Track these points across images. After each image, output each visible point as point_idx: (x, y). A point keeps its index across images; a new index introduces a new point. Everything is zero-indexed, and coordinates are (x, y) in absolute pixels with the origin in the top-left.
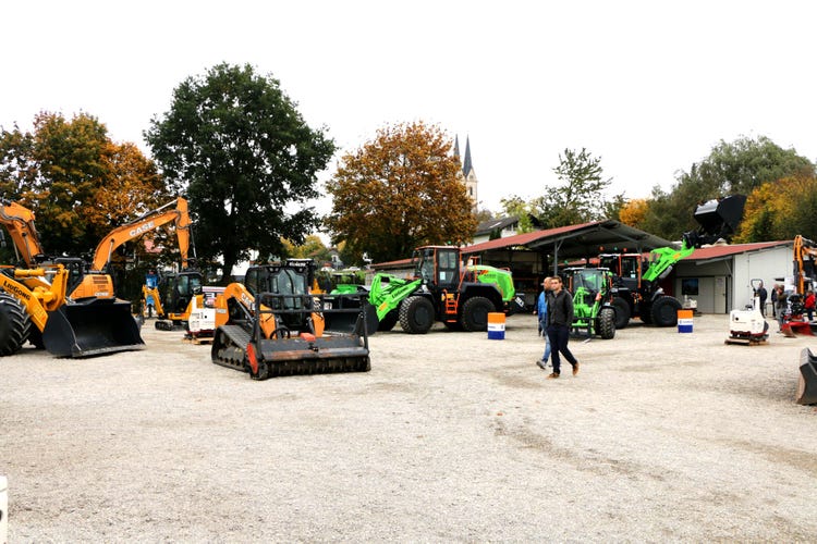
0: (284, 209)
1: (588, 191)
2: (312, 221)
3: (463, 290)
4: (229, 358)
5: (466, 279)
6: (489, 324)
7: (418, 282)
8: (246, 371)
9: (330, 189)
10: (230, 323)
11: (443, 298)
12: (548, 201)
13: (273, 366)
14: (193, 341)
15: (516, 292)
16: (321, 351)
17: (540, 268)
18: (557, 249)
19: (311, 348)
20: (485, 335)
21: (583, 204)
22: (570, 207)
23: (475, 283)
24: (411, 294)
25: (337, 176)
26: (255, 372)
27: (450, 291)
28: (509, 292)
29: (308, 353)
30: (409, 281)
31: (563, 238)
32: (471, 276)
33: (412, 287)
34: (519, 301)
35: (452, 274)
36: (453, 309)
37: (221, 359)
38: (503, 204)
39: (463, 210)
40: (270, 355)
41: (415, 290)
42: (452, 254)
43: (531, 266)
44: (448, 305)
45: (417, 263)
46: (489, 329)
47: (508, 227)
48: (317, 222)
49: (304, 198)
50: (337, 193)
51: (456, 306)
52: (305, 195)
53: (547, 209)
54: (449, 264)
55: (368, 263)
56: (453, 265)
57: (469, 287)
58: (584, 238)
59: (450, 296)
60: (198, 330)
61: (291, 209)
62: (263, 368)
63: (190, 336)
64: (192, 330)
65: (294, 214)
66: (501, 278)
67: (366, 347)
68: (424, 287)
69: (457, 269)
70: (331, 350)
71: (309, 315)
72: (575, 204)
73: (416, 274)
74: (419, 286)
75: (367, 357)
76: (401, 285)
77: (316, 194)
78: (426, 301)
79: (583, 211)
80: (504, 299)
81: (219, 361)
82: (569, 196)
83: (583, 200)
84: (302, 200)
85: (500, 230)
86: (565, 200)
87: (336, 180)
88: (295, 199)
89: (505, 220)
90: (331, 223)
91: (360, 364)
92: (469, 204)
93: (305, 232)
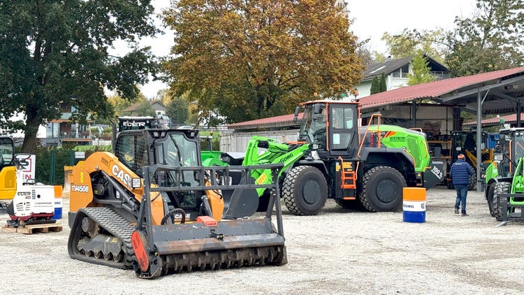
0: (109, 50)
1: (513, 22)
2: (147, 65)
3: (364, 158)
4: (96, 251)
5: (367, 144)
6: (405, 202)
7: (306, 147)
8: (127, 268)
9: (169, 21)
10: (94, 204)
11: (338, 167)
12: (458, 38)
13: (168, 260)
14: (20, 230)
15: (431, 160)
16: (226, 240)
17: (451, 128)
18: (480, 102)
19: (214, 236)
20: (400, 216)
21: (505, 41)
22: (488, 45)
23: (378, 149)
24: (296, 164)
25: (179, 5)
26: (144, 269)
27: (347, 159)
28: (422, 160)
29: (212, 243)
30: (293, 147)
31: (488, 88)
32: (373, 139)
33: (297, 154)
34: (436, 171)
35: (349, 137)
36: (350, 182)
37: (82, 252)
38: (385, 41)
39: (344, 51)
40: (165, 246)
41: (303, 158)
42: (349, 110)
43: (438, 125)
44: (344, 178)
45: (302, 121)
46: (405, 209)
47: (395, 72)
48: (153, 68)
49: (136, 35)
50: (180, 29)
51: (355, 178)
52: (136, 31)
53: (456, 47)
54: (345, 124)
55: (221, 122)
56: (350, 125)
57: (371, 154)
58: (515, 87)
59: (347, 165)
60: (28, 214)
61: (119, 49)
62: (155, 262)
63: (15, 222)
64: (18, 214)
65: (122, 56)
66: (412, 142)
67: (280, 233)
68: (314, 154)
69: (354, 131)
70: (239, 238)
71: (203, 192)
72: (496, 40)
73: (301, 136)
74: (308, 153)
75: (282, 246)
76: (283, 152)
77: (151, 31)
78: (318, 172)
79: (507, 50)
80: (416, 169)
81: (79, 255)
82: (487, 30)
83: (507, 36)
84: (133, 38)
85: (384, 77)
86: (482, 35)
87: (178, 11)
88: (123, 37)
89: (389, 63)
90: (172, 68)
91: (273, 256)
92: (352, 42)
93: (138, 80)
